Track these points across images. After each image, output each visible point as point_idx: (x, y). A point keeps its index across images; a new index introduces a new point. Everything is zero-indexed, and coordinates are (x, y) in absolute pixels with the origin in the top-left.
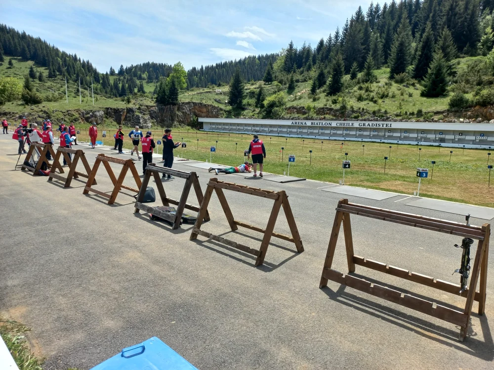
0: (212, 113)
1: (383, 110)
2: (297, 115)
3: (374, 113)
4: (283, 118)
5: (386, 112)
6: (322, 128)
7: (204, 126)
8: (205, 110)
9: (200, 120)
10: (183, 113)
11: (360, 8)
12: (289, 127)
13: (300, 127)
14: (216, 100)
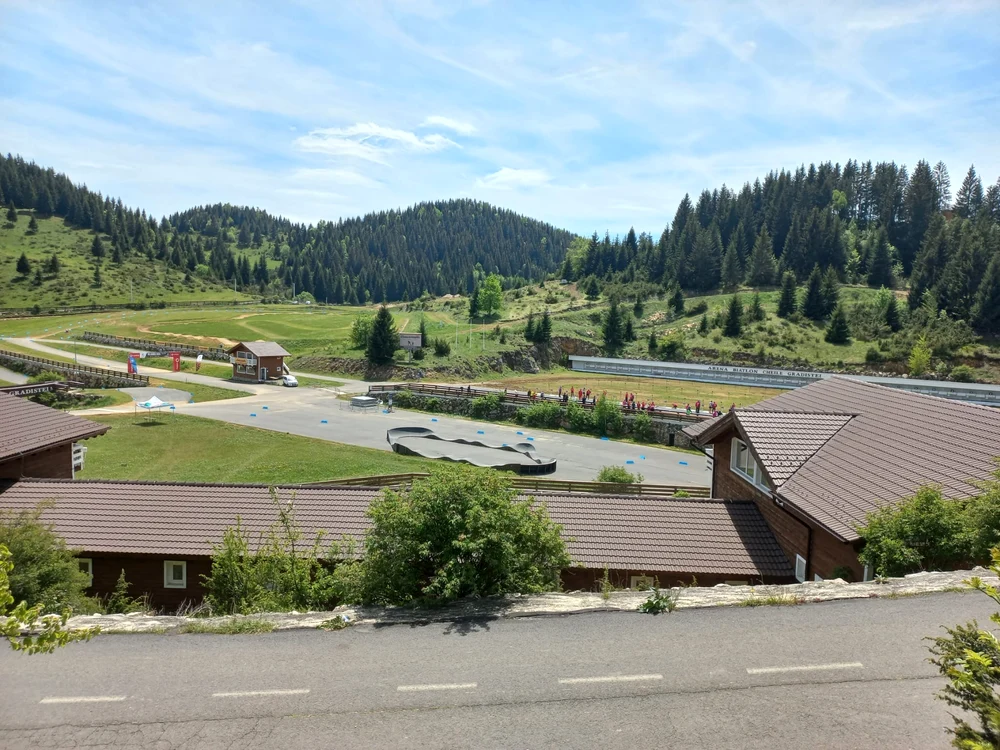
0: (583, 348)
1: (803, 359)
2: (706, 359)
3: (795, 361)
4: (689, 362)
5: (806, 361)
6: (745, 375)
7: (574, 365)
8: (572, 345)
9: (571, 357)
10: (553, 350)
11: (687, 196)
12: (705, 371)
13: (718, 372)
14: (576, 331)
